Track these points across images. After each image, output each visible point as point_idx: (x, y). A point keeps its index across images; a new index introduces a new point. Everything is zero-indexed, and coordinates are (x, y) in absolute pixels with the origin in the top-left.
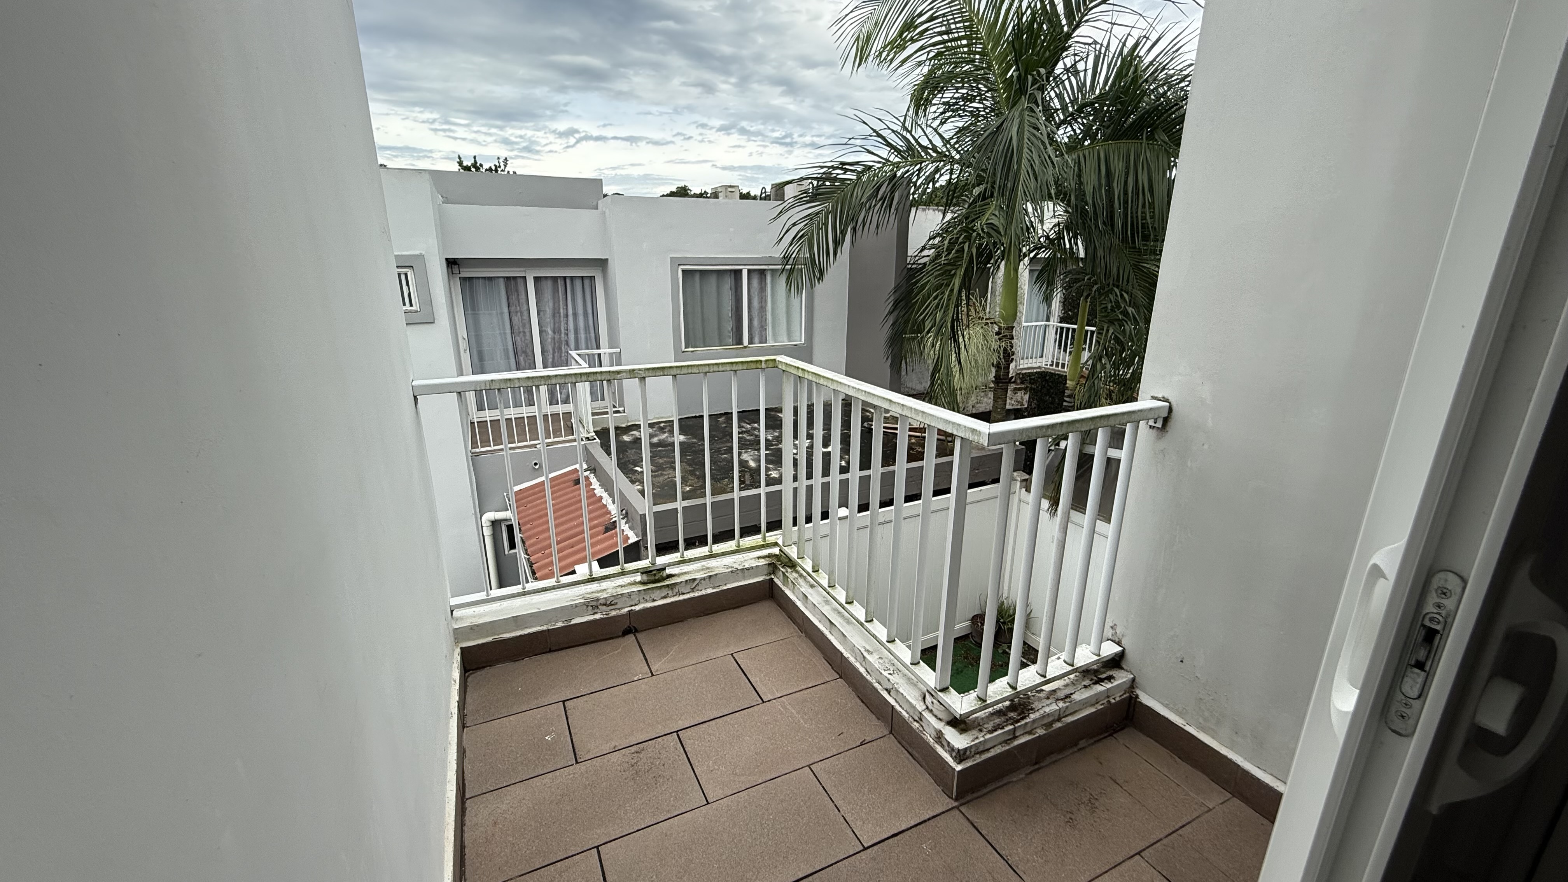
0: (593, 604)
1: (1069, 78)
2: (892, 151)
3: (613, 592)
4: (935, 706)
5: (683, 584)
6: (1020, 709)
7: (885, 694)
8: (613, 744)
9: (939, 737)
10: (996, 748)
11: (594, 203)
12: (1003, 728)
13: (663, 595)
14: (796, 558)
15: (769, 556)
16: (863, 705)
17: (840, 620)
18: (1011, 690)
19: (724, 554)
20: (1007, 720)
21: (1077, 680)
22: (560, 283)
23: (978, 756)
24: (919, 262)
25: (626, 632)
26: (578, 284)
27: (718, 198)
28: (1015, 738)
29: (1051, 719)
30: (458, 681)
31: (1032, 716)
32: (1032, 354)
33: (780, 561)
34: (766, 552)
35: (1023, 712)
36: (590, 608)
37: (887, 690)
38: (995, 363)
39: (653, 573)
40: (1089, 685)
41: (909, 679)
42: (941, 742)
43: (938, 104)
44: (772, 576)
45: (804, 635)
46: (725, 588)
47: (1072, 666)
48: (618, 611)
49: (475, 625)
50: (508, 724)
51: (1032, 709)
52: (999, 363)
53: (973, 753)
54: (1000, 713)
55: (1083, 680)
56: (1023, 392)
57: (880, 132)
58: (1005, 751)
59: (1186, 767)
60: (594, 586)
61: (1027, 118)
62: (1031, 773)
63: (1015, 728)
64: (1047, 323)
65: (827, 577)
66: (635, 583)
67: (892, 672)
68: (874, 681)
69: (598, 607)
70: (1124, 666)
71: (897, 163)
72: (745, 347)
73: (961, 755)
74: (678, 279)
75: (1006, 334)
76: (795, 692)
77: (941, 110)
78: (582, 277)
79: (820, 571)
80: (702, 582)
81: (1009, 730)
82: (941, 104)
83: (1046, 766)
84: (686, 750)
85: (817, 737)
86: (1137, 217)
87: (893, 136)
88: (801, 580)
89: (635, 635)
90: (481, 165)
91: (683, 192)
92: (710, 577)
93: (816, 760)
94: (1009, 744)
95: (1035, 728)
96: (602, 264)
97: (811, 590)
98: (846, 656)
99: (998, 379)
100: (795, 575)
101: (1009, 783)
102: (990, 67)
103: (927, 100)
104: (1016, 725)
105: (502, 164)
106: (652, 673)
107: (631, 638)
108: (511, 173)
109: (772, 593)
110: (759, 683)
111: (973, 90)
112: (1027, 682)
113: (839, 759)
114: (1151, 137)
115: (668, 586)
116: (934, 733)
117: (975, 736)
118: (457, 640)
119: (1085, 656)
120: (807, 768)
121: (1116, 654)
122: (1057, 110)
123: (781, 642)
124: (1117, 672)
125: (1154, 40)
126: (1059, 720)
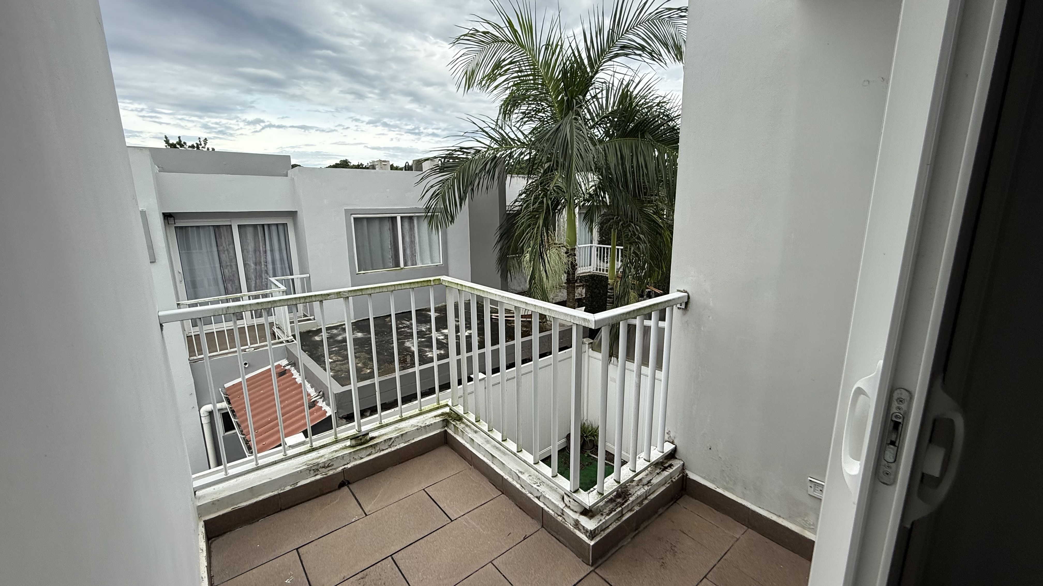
0: (314, 468)
1: (594, 102)
2: (492, 141)
3: (330, 456)
4: (572, 503)
5: (383, 443)
6: (623, 496)
7: (536, 501)
8: (342, 575)
9: (577, 524)
10: (612, 525)
11: (285, 172)
12: (615, 510)
13: (368, 453)
14: (463, 414)
15: (443, 414)
16: (521, 510)
17: (498, 453)
18: (617, 484)
19: (411, 417)
20: (617, 504)
21: (652, 470)
22: (260, 229)
23: (602, 532)
24: (514, 209)
25: (342, 485)
26: (274, 229)
27: (375, 169)
28: (623, 515)
29: (642, 499)
30: (205, 549)
31: (631, 499)
32: (585, 264)
33: (451, 417)
34: (439, 412)
35: (625, 498)
36: (312, 472)
37: (537, 497)
38: (566, 271)
39: (360, 438)
40: (660, 473)
41: (551, 487)
42: (578, 528)
43: (518, 113)
44: (446, 428)
45: (472, 467)
46: (413, 441)
47: (649, 461)
48: (334, 471)
49: (216, 500)
50: (251, 577)
51: (630, 494)
52: (568, 271)
53: (599, 531)
54: (612, 501)
55: (656, 470)
56: (582, 288)
57: (484, 129)
58: (618, 526)
59: (719, 515)
60: (314, 455)
61: (574, 124)
62: (634, 537)
63: (622, 509)
64: (591, 245)
65: (487, 425)
66: (346, 447)
67: (539, 484)
68: (527, 492)
69: (318, 470)
70: (677, 457)
71: (496, 148)
72: (402, 269)
73: (592, 534)
74: (351, 224)
75: (571, 253)
76: (473, 510)
77: (521, 117)
78: (277, 224)
79: (481, 421)
80: (397, 439)
81: (619, 511)
82: (521, 113)
83: (642, 530)
84: (400, 568)
85: (493, 539)
86: (640, 181)
87: (492, 131)
88: (467, 429)
89: (348, 487)
90: (185, 143)
91: (344, 164)
92: (402, 435)
93: (495, 557)
94: (620, 520)
95: (634, 507)
96: (293, 214)
97: (475, 435)
98: (506, 478)
99: (568, 281)
100: (462, 425)
101: (622, 546)
102: (548, 92)
103: (510, 110)
104: (623, 507)
105: (202, 143)
106: (365, 513)
107: (346, 489)
108: (211, 150)
109: (447, 441)
110: (446, 507)
111: (539, 106)
112: (626, 477)
113: (511, 552)
114: (643, 137)
115: (371, 446)
116: (573, 522)
117: (599, 519)
118: (200, 516)
119: (656, 455)
120: (490, 563)
121: (672, 450)
122: (588, 120)
123: (458, 475)
124: (674, 461)
125: (637, 82)
126: (646, 498)
